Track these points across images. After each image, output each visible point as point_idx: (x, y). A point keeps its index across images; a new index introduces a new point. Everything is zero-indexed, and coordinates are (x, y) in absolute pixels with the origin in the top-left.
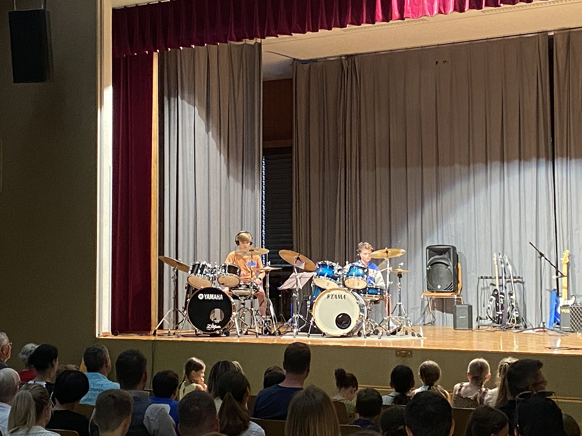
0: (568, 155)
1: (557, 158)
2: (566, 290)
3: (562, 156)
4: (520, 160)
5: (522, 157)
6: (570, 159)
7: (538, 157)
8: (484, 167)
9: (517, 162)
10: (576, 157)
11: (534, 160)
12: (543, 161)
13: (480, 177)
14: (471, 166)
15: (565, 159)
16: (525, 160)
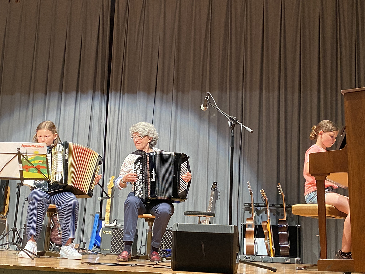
0: (122, 90)
1: (112, 92)
2: (109, 213)
3: (116, 91)
4: (77, 92)
5: (79, 90)
6: (123, 94)
7: (94, 91)
8: (44, 98)
9: (74, 93)
10: (128, 92)
11: (90, 93)
12: (98, 94)
13: (39, 106)
14: (31, 95)
15: (118, 94)
16: (82, 92)
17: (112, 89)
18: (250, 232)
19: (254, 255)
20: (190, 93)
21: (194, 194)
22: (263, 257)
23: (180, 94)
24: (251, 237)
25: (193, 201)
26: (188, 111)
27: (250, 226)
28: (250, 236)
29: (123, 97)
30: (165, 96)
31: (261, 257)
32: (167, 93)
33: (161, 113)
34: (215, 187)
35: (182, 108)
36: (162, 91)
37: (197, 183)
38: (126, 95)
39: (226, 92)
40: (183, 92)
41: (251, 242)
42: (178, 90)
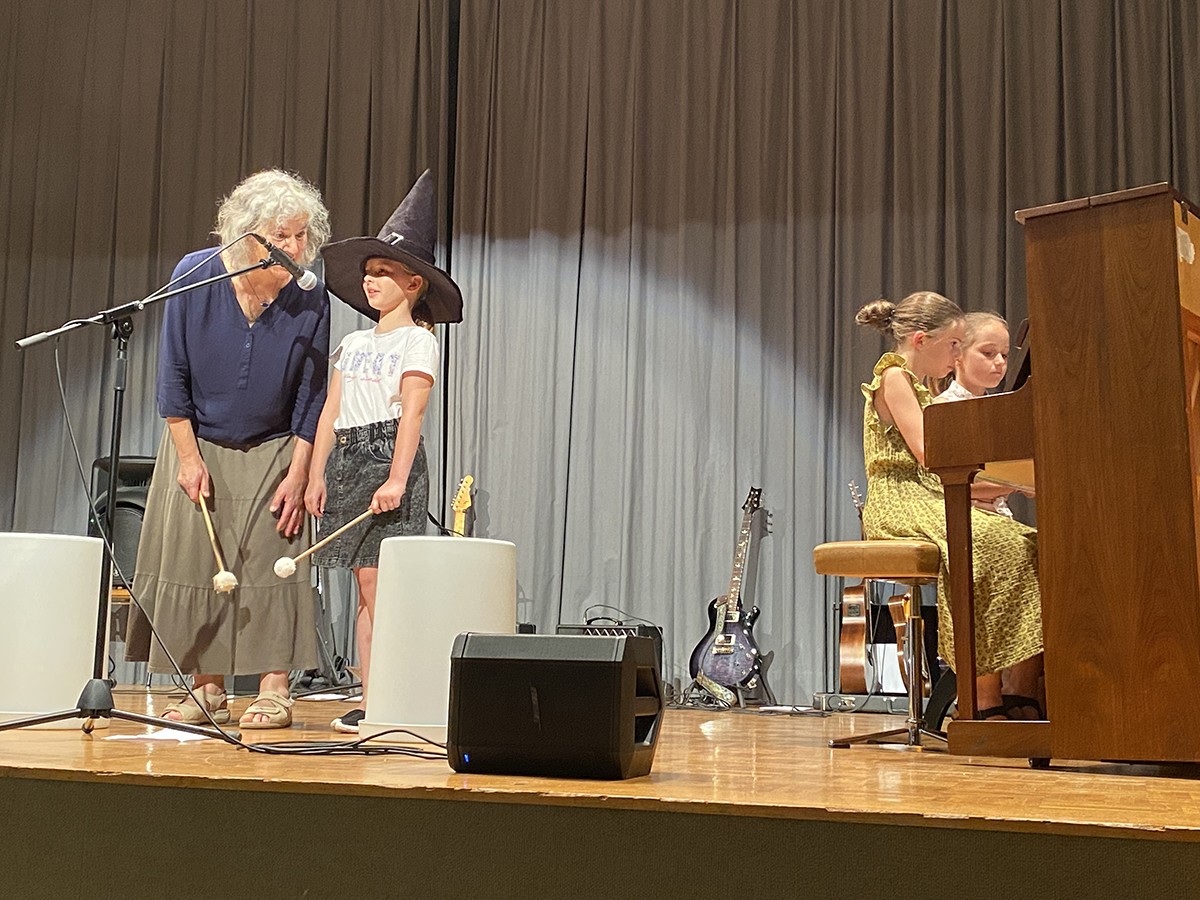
0: (487, 230)
1: (458, 238)
3: (471, 232)
6: (492, 240)
10: (505, 236)
15: (478, 241)
17: (458, 227)
18: (854, 628)
19: (867, 694)
20: (682, 228)
21: (701, 523)
22: (893, 699)
23: (652, 235)
24: (856, 644)
25: (698, 542)
26: (677, 281)
27: (854, 610)
28: (854, 639)
29: (490, 248)
30: (609, 241)
31: (885, 699)
32: (616, 234)
33: (599, 291)
34: (755, 502)
35: (658, 273)
36: (602, 229)
37: (708, 490)
38: (498, 242)
39: (785, 222)
40: (661, 227)
41: (855, 656)
42: (645, 224)
